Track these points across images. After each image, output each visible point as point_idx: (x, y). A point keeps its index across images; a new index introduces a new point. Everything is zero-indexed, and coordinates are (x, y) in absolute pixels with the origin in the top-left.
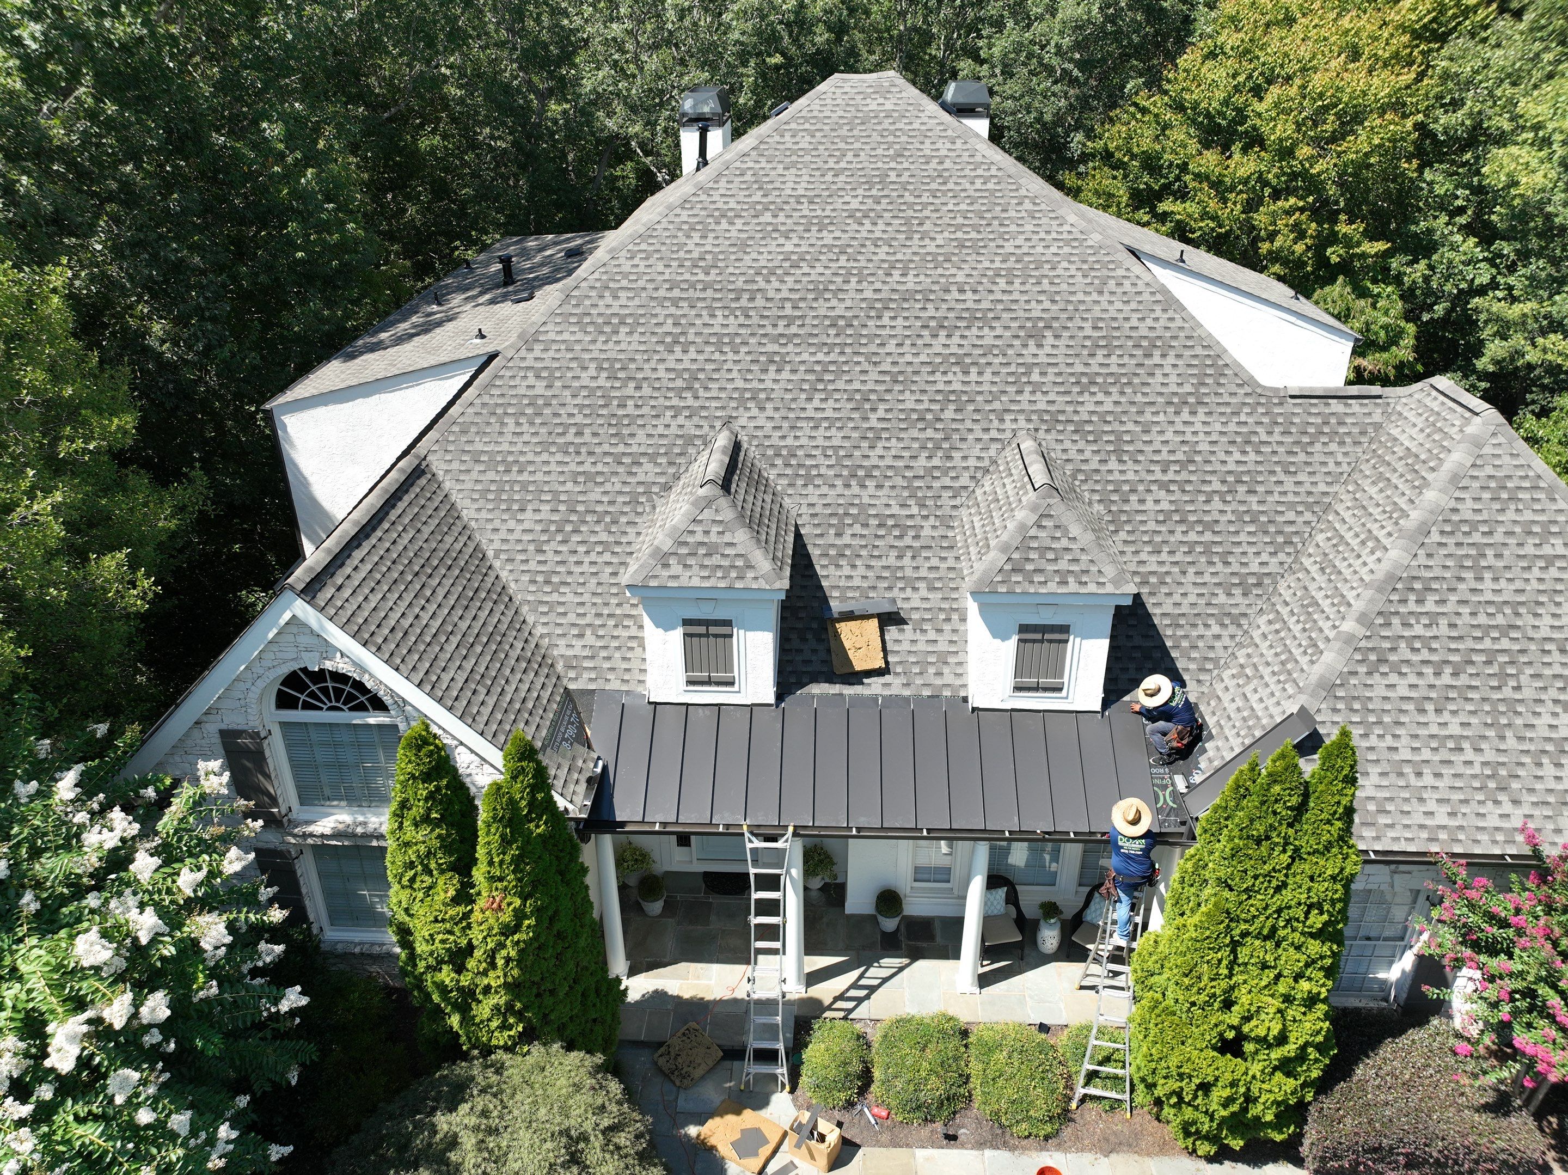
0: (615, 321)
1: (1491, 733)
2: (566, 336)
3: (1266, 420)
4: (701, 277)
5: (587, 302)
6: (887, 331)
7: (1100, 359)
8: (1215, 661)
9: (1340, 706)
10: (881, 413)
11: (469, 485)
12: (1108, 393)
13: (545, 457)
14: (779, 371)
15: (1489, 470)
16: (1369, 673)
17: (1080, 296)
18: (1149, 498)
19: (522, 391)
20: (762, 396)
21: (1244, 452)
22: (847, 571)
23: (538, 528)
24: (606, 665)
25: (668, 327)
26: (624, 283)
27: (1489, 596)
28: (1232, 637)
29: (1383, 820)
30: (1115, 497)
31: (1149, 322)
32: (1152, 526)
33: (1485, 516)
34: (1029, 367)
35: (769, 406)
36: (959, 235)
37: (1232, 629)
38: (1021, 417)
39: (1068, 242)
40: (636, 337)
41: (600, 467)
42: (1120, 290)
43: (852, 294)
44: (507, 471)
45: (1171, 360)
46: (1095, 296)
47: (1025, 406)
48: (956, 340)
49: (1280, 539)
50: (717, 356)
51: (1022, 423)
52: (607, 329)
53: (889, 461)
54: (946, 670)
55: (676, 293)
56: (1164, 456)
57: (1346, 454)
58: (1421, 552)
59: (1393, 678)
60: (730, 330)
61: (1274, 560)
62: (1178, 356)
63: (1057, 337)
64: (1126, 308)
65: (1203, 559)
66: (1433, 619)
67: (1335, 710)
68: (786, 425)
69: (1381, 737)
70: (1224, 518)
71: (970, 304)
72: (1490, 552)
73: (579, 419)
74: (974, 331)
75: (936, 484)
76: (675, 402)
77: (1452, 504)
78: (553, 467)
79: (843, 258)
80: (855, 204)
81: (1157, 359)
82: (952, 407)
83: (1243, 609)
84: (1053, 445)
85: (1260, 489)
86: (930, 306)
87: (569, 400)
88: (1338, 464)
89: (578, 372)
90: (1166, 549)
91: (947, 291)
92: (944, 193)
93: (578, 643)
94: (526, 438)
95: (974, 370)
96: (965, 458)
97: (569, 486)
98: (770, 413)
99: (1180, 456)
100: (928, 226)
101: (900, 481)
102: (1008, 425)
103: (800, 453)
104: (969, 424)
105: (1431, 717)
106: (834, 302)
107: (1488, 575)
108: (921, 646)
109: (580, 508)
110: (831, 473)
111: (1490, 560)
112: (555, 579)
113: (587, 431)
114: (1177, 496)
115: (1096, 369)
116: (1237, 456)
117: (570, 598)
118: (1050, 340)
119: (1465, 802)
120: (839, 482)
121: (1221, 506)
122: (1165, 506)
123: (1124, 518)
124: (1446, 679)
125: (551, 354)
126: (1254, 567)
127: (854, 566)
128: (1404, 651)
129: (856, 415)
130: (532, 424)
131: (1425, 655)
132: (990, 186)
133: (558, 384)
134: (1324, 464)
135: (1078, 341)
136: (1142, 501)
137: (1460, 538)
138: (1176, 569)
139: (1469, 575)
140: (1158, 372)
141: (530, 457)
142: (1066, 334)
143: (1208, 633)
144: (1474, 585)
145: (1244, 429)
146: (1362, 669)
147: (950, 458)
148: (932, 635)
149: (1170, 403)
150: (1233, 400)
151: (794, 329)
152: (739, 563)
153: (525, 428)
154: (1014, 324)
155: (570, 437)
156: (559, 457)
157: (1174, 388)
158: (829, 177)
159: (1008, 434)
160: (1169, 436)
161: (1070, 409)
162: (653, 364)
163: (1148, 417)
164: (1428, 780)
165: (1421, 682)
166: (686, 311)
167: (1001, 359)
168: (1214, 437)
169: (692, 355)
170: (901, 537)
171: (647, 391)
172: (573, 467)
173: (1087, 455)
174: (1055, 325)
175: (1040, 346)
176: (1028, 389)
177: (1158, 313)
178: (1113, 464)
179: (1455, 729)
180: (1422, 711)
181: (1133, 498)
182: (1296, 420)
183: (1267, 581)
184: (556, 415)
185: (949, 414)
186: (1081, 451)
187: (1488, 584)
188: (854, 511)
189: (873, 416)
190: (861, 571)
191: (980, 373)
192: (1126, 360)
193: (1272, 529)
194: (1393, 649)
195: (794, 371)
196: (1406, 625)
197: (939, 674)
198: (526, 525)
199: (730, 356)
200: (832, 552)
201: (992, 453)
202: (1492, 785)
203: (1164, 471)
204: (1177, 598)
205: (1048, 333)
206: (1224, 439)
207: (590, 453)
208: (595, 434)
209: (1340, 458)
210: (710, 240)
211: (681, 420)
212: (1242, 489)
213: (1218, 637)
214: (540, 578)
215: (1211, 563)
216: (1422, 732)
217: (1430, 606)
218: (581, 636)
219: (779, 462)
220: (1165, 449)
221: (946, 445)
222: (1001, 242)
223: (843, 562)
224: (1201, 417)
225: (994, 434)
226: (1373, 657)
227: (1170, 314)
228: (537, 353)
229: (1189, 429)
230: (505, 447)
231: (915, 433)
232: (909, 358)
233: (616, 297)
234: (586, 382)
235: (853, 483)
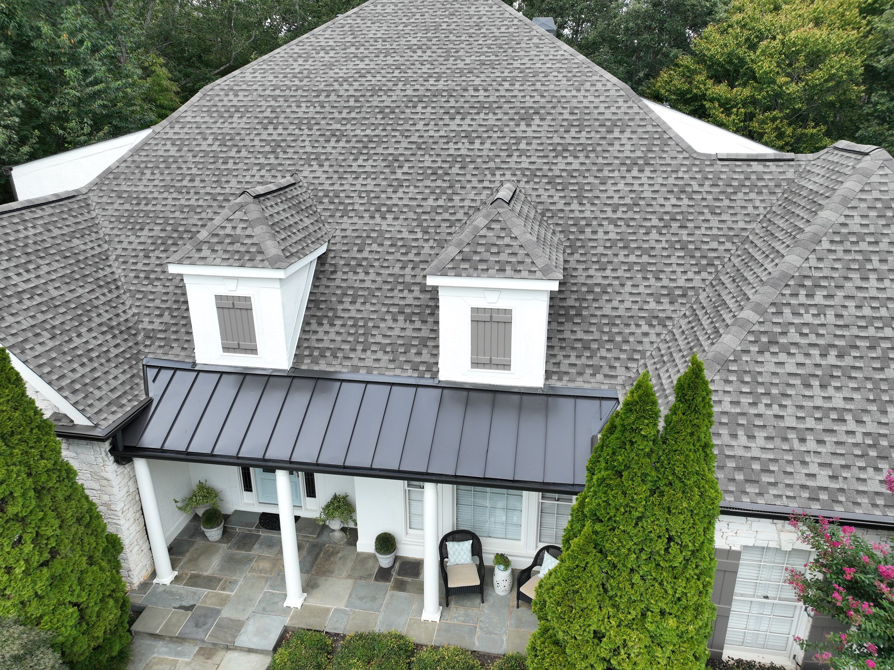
0: (232, 110)
1: (873, 408)
2: (198, 119)
3: (699, 176)
4: (297, 83)
5: (217, 99)
6: (419, 116)
7: (573, 133)
8: (643, 353)
9: (733, 378)
10: (405, 169)
11: (109, 213)
12: (576, 157)
13: (165, 195)
14: (338, 141)
15: (876, 194)
16: (760, 352)
17: (563, 93)
18: (600, 230)
19: (161, 153)
20: (323, 157)
21: (679, 199)
22: (362, 276)
23: (150, 241)
24: (173, 337)
25: (268, 114)
26: (244, 87)
27: (874, 293)
28: (658, 335)
29: (766, 478)
30: (573, 229)
31: (613, 110)
32: (600, 250)
33: (872, 229)
34: (518, 140)
35: (326, 164)
36: (483, 58)
37: (659, 329)
38: (508, 173)
39: (559, 61)
40: (244, 119)
41: (201, 202)
42: (593, 89)
43: (398, 92)
44: (138, 204)
45: (627, 134)
46: (574, 93)
47: (513, 165)
48: (468, 121)
49: (704, 262)
50: (297, 132)
51: (508, 176)
52: (226, 115)
53: (406, 202)
54: (425, 351)
55: (277, 92)
56: (616, 200)
57: (763, 201)
58: (812, 257)
59: (782, 357)
60: (309, 115)
61: (697, 277)
62: (633, 132)
63: (542, 119)
64: (597, 100)
65: (639, 276)
66: (821, 310)
67: (727, 382)
68: (335, 176)
69: (768, 406)
70: (658, 246)
71: (481, 99)
72: (875, 258)
73: (194, 171)
74: (482, 116)
75: (438, 218)
76: (262, 160)
77: (842, 220)
78: (169, 202)
79: (397, 71)
80: (414, 41)
81: (616, 134)
82: (458, 165)
83: (669, 314)
84: (530, 192)
85: (690, 225)
86: (452, 100)
87: (191, 159)
88: (755, 208)
89: (201, 141)
90: (610, 267)
91: (466, 90)
92: (478, 35)
93: (157, 321)
94: (156, 183)
95: (478, 141)
96: (462, 200)
97: (177, 214)
98: (326, 168)
99: (628, 201)
100: (462, 53)
101: (412, 215)
102: (498, 177)
103: (342, 195)
104: (469, 177)
105: (816, 391)
106: (384, 98)
107: (873, 276)
108: (409, 333)
109: (181, 229)
110: (362, 208)
111: (876, 264)
112: (152, 276)
113: (198, 179)
114: (624, 229)
115: (570, 141)
116: (674, 201)
117: (160, 289)
118: (537, 121)
119: (847, 467)
120: (366, 215)
121: (657, 237)
122: (612, 236)
123: (579, 244)
124: (832, 359)
125: (186, 130)
126: (681, 282)
127: (367, 273)
128: (793, 336)
129: (387, 170)
130: (162, 174)
131: (813, 339)
132: (511, 30)
134: (745, 208)
135: (558, 122)
136: (594, 232)
137: (848, 246)
138: (616, 282)
139: (855, 276)
140: (616, 143)
141: (156, 195)
142: (549, 117)
143: (639, 331)
144: (860, 283)
145: (681, 182)
146: (754, 349)
147: (451, 200)
148: (418, 325)
149: (623, 164)
150: (673, 162)
151: (353, 115)
152: (253, 249)
153: (157, 176)
154: (511, 111)
155: (185, 183)
156: (175, 195)
157: (628, 154)
158: (401, 27)
159: (497, 184)
160: (621, 186)
161: (546, 167)
162: (252, 137)
163: (606, 173)
164: (811, 445)
165: (808, 361)
166: (281, 103)
167: (499, 134)
168: (656, 188)
169: (280, 131)
170: (406, 254)
171: (244, 153)
172: (183, 202)
173: (556, 199)
174: (542, 111)
175: (529, 125)
176: (516, 154)
177: (621, 103)
178: (575, 206)
179: (838, 402)
180: (808, 386)
181: (588, 230)
182: (723, 176)
183: (691, 293)
184: (179, 168)
185: (455, 170)
186: (550, 196)
187: (873, 283)
188: (374, 235)
189: (399, 171)
190: (372, 276)
191: (482, 144)
192: (593, 134)
193: (698, 254)
194: (784, 333)
195: (348, 142)
196: (796, 314)
197: (419, 354)
198: (142, 240)
199: (306, 132)
200: (353, 263)
201: (483, 197)
202: (873, 453)
203: (614, 211)
204: (615, 304)
205: (536, 117)
206: (664, 189)
207: (196, 193)
208: (203, 181)
209: (757, 204)
210: (310, 62)
211: (263, 172)
212: (675, 225)
213: (646, 334)
214: (142, 275)
215: (645, 278)
216: (807, 403)
217: (819, 299)
218: (161, 316)
219: (326, 200)
220: (616, 196)
221: (449, 191)
222: (511, 62)
223: (359, 270)
224: (647, 173)
225: (486, 184)
226: (764, 339)
227: (630, 104)
228: (176, 130)
229: (636, 182)
230: (141, 188)
231: (428, 183)
232: (431, 133)
233: (236, 95)
234: (204, 147)
235: (377, 215)
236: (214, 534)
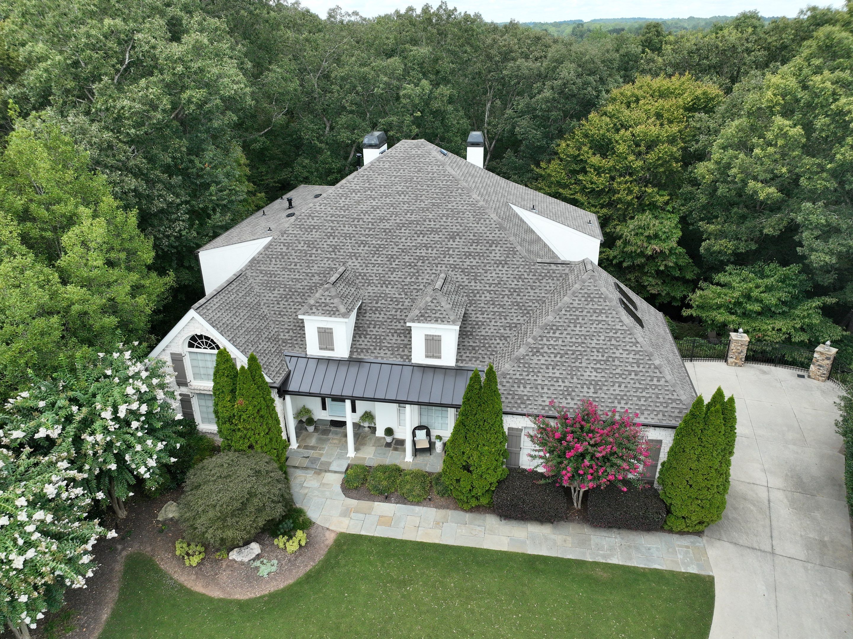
0: (312, 227)
1: (569, 377)
2: (295, 232)
3: (528, 270)
4: (343, 213)
6: (403, 234)
7: (474, 247)
8: (496, 352)
9: (521, 365)
10: (397, 263)
11: (257, 281)
12: (475, 259)
13: (283, 272)
14: (364, 247)
15: (586, 291)
16: (533, 355)
17: (471, 225)
18: (483, 296)
19: (279, 250)
20: (358, 255)
21: (518, 281)
22: (378, 315)
23: (279, 296)
24: (295, 342)
25: (329, 230)
26: (316, 214)
27: (577, 332)
28: (503, 344)
29: (528, 402)
30: (471, 295)
31: (493, 235)
32: (482, 305)
33: (581, 306)
34: (449, 249)
35: (359, 258)
36: (434, 201)
37: (504, 341)
38: (444, 266)
39: (470, 205)
40: (318, 233)
41: (301, 277)
42: (484, 223)
43: (392, 221)
44: (271, 277)
45: (498, 248)
46: (476, 225)
47: (446, 262)
48: (426, 238)
49: (525, 312)
50: (344, 241)
51: (444, 268)
52: (309, 230)
53: (397, 279)
54: (406, 350)
55: (333, 218)
56: (491, 281)
57: (553, 283)
58: (558, 317)
59: (540, 357)
60: (350, 232)
61: (522, 319)
62: (501, 247)
63: (460, 238)
64: (486, 229)
65: (498, 317)
66: (557, 339)
67: (519, 367)
68: (364, 265)
69: (533, 376)
70: (507, 304)
71: (432, 226)
72: (580, 318)
73: (296, 260)
74: (432, 235)
75: (412, 288)
76: (328, 256)
77: (571, 301)
78: (286, 276)
79: (392, 208)
80: (400, 189)
81: (494, 248)
82: (421, 261)
83: (508, 335)
84: (453, 276)
85: (522, 294)
86: (418, 226)
87: (293, 254)
88: (550, 287)
89: (298, 244)
90: (486, 313)
91: (425, 221)
92: (432, 185)
93: (287, 335)
94: (278, 266)
95: (430, 249)
96: (423, 279)
97: (290, 283)
98: (359, 261)
99: (496, 282)
100: (423, 197)
101: (400, 286)
102: (439, 268)
103: (367, 275)
104: (426, 267)
105: (551, 370)
106: (386, 224)
107: (578, 326)
108: (399, 342)
109: (293, 290)
110: (377, 282)
111: (580, 321)
112: (282, 313)
113: (298, 264)
114: (493, 295)
115: (472, 250)
116: (516, 282)
117: (286, 320)
118: (458, 240)
119: (556, 398)
120: (379, 285)
121: (507, 299)
122: (488, 298)
123: (473, 302)
124: (558, 359)
125: (290, 238)
126: (515, 321)
127: (380, 314)
128: (546, 349)
129: (388, 263)
130: (280, 261)
131: (552, 350)
132: (448, 183)
133: (290, 248)
134: (546, 286)
135: (467, 240)
136: (480, 297)
137: (571, 313)
138: (488, 320)
139: (572, 325)
140: (493, 252)
141: (279, 272)
142: (463, 238)
143: (496, 342)
144: (573, 328)
145: (520, 273)
146: (531, 354)
147: (418, 279)
148: (403, 338)
149: (496, 263)
150: (517, 263)
151: (371, 232)
152: (334, 309)
153: (278, 262)
154: (446, 234)
155: (292, 266)
156: (288, 273)
157: (498, 258)
158: (393, 179)
159: (439, 272)
160: (493, 274)
161: (461, 264)
162: (322, 243)
163: (487, 268)
164: (545, 390)
165: (549, 359)
166: (336, 225)
167: (440, 246)
168: (509, 276)
169: (336, 240)
170: (397, 305)
171: (319, 252)
172: (292, 276)
173: (465, 280)
174: (460, 234)
175: (454, 241)
176: (448, 256)
177: (497, 232)
178: (473, 284)
179: (557, 375)
180: (548, 368)
181: (478, 295)
182: (538, 271)
183: (518, 326)
184: (289, 259)
185: (420, 264)
186: (462, 278)
187: (578, 328)
188: (383, 295)
189: (394, 263)
190: (382, 315)
191: (432, 250)
192: (483, 247)
193: (523, 308)
194: (542, 348)
195: (369, 247)
196: (548, 340)
197: (403, 351)
198: (275, 295)
199: (349, 241)
200: (374, 309)
201: (432, 278)
202: (566, 393)
203: (490, 287)
204: (487, 330)
205: (457, 237)
206: (512, 276)
207: (299, 272)
208: (301, 266)
209: (551, 285)
210: (348, 200)
211: (329, 262)
212: (515, 294)
213: (498, 344)
214: (277, 313)
215: (500, 319)
216: (547, 375)
217: (557, 335)
218: (288, 332)
219: (360, 277)
220: (491, 279)
221: (417, 274)
222: (447, 204)
223: (377, 312)
224: (506, 268)
225: (434, 271)
226: (535, 350)
227: (501, 232)
228: (285, 237)
229: (501, 273)
230: (271, 269)
231: (407, 270)
232: (409, 244)
233: (313, 219)
234: (300, 248)
235: (384, 286)
236: (311, 429)
